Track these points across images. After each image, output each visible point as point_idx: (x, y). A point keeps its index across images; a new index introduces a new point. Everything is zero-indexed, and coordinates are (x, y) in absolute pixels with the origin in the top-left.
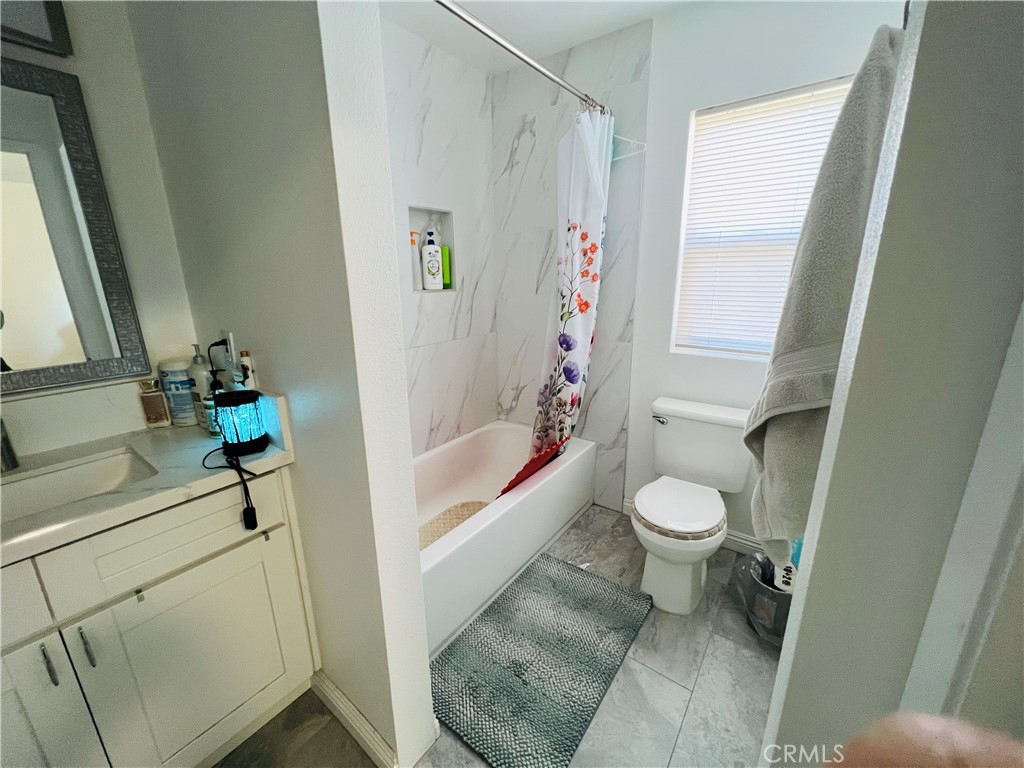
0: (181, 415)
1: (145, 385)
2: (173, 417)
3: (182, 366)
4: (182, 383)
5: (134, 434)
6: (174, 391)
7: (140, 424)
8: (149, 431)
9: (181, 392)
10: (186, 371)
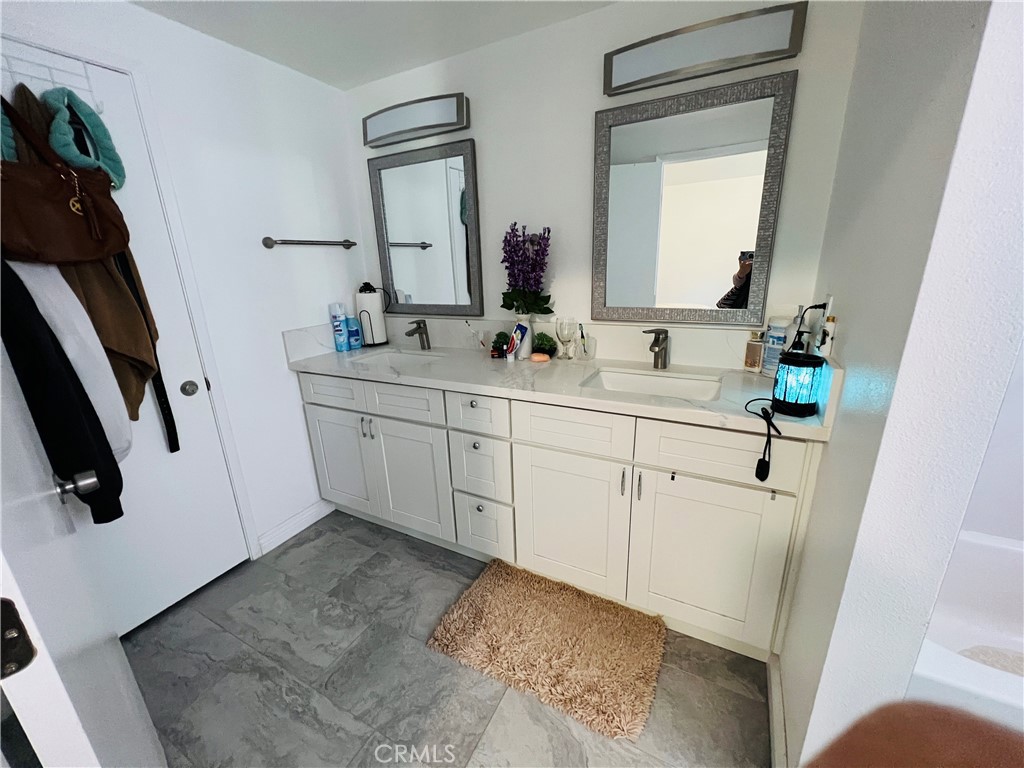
0: (768, 366)
1: (754, 334)
2: (763, 366)
3: (784, 324)
4: (779, 338)
5: (733, 371)
6: (770, 345)
7: (740, 365)
8: (744, 372)
9: (776, 346)
10: (785, 328)
